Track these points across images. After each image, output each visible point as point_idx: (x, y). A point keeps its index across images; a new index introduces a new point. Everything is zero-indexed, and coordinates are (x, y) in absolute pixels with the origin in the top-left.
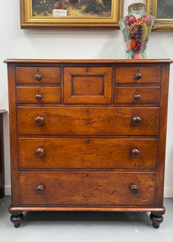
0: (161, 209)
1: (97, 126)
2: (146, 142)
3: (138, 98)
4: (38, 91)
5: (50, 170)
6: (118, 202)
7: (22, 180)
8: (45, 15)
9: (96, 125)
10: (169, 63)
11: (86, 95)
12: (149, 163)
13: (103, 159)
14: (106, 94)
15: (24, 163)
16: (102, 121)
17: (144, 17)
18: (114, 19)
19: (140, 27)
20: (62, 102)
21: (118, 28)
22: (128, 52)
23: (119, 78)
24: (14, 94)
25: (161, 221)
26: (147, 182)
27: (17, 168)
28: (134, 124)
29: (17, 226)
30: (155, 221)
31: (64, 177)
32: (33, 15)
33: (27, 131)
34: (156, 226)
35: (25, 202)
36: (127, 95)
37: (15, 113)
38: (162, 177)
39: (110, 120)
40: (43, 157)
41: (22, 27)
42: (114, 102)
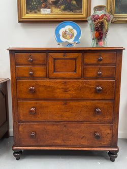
0: (116, 149)
1: (72, 93)
2: (106, 104)
3: (100, 74)
4: (31, 70)
5: (39, 122)
6: (86, 144)
7: (21, 128)
8: (36, 12)
9: (70, 92)
10: (122, 50)
11: (64, 72)
12: (108, 118)
13: (76, 115)
14: (77, 71)
15: (22, 118)
16: (76, 90)
17: (105, 15)
18: (84, 15)
19: (102, 23)
20: (47, 76)
21: (87, 21)
22: (93, 39)
23: (87, 60)
24: (14, 71)
25: (116, 157)
26: (106, 131)
27: (18, 121)
28: (97, 92)
29: (18, 159)
30: (112, 156)
31: (49, 127)
32: (27, 13)
33: (24, 96)
34: (113, 161)
35: (23, 143)
36: (92, 72)
37: (15, 84)
38: (116, 127)
39: (80, 89)
40: (34, 113)
41: (19, 22)
42: (83, 76)
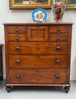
0: (69, 85)
2: (62, 57)
3: (59, 39)
4: (17, 36)
5: (22, 69)
6: (51, 82)
7: (10, 73)
8: (20, 3)
9: (41, 50)
10: (72, 24)
11: (37, 38)
12: (64, 66)
13: (44, 64)
14: (45, 37)
15: (11, 66)
16: (44, 49)
17: (62, 4)
18: (49, 5)
19: (60, 9)
20: (27, 41)
21: (51, 9)
22: (55, 19)
23: (51, 31)
24: (7, 37)
25: (69, 90)
26: (63, 74)
27: (8, 68)
28: (57, 50)
29: (8, 92)
30: (66, 90)
31: (28, 72)
32: (15, 4)
33: (12, 53)
34: (67, 92)
35: (12, 82)
36: (54, 38)
37: (7, 45)
38: (69, 72)
39: (47, 48)
40: (19, 63)
41: (10, 9)
42: (49, 41)
